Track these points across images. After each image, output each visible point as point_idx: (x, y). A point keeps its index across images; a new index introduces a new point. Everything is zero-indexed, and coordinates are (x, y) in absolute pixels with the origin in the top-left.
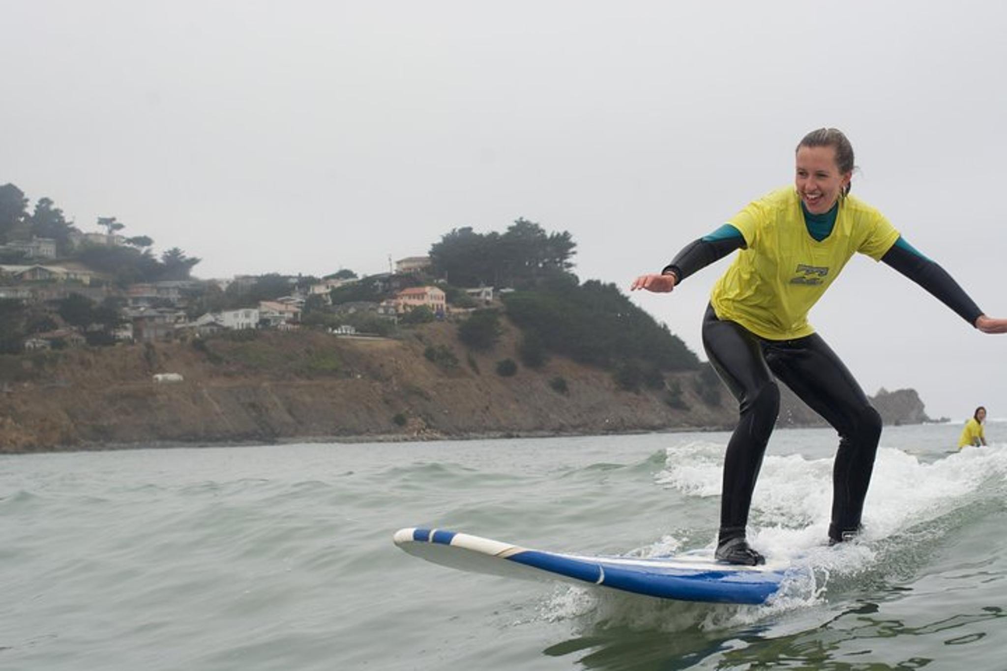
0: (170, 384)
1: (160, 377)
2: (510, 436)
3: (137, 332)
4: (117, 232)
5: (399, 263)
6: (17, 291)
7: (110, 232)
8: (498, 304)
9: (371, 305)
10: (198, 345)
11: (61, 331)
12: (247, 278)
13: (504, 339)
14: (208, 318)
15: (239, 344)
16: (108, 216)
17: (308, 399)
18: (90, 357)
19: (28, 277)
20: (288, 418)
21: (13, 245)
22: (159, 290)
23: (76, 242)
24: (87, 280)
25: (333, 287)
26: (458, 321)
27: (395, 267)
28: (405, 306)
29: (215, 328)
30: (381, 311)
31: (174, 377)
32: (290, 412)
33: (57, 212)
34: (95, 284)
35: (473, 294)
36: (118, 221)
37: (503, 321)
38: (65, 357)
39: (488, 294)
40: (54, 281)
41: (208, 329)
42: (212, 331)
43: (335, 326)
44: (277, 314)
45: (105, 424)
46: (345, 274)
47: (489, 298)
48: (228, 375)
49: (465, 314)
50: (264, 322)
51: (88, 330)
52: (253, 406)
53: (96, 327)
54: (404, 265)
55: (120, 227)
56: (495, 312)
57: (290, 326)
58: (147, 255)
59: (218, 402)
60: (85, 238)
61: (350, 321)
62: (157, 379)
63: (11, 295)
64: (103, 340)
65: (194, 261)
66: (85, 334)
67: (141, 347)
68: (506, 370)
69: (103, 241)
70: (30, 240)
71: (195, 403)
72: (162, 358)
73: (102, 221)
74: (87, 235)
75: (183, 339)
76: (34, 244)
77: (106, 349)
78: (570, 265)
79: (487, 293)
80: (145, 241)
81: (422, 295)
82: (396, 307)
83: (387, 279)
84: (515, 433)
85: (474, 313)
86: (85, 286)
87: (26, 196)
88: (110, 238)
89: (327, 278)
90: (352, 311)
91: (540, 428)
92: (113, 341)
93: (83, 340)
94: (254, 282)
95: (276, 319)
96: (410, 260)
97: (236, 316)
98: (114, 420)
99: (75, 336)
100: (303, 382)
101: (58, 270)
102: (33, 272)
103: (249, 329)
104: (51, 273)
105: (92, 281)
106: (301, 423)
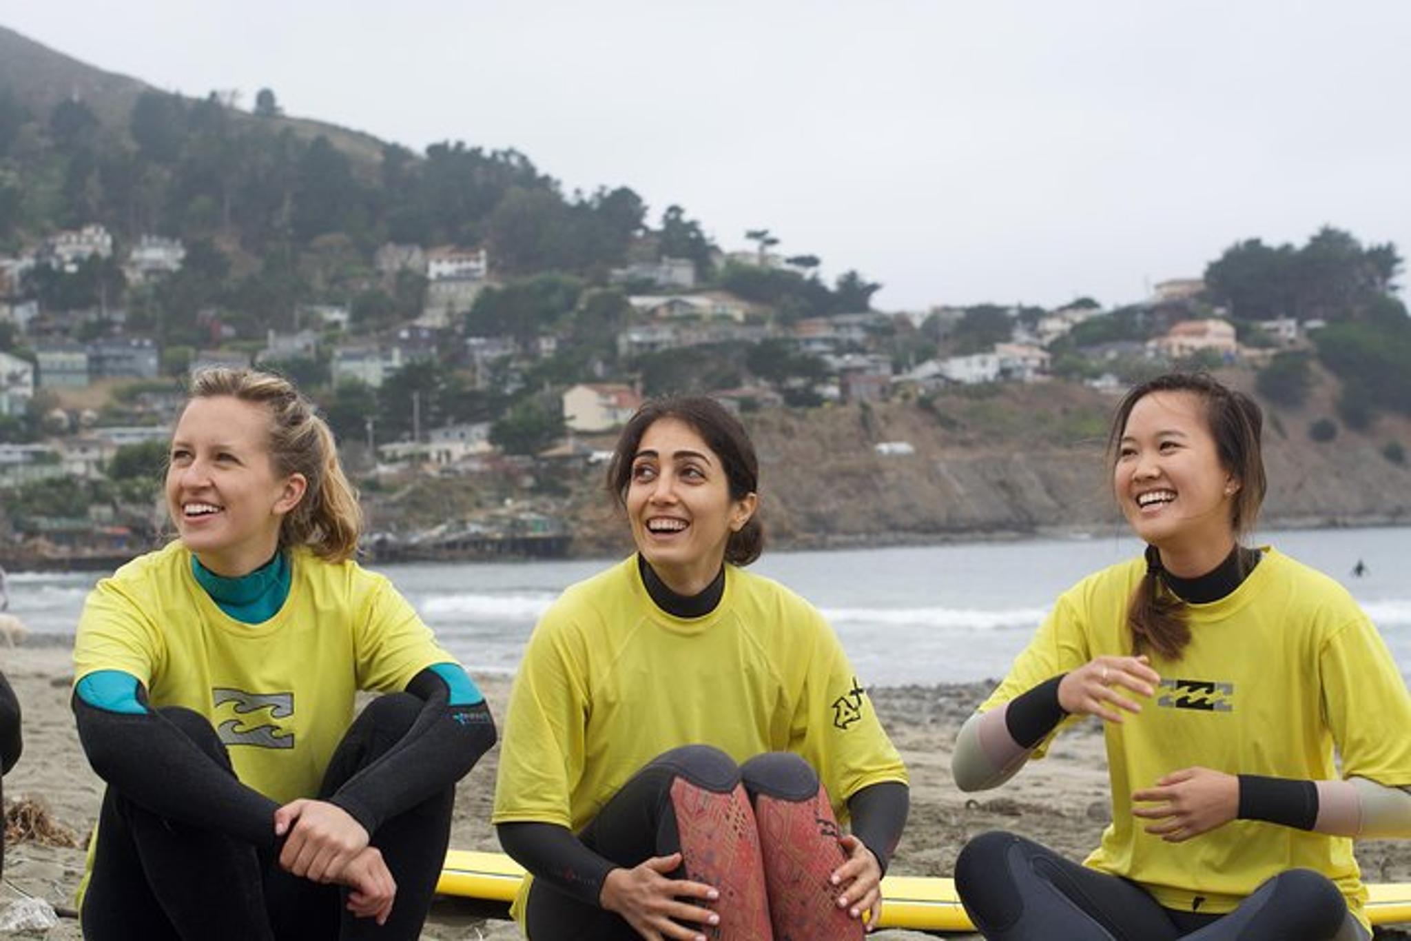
0: (898, 458)
1: (884, 448)
2: (1332, 525)
3: (845, 388)
4: (771, 250)
5: (1158, 287)
6: (654, 332)
7: (762, 249)
8: (1304, 344)
9: (1137, 346)
10: (925, 405)
11: (747, 389)
12: (947, 309)
13: (1318, 391)
14: (930, 367)
15: (976, 403)
16: (760, 228)
17: (1070, 475)
18: (793, 422)
19: (663, 312)
20: (1049, 502)
21: (637, 270)
22: (837, 327)
23: (720, 264)
24: (739, 315)
25: (1072, 321)
26: (1255, 368)
27: (1153, 292)
28: (1181, 347)
29: (941, 382)
30: (1150, 354)
31: (903, 447)
32: (1049, 491)
33: (692, 225)
34: (750, 321)
35: (1269, 331)
36: (771, 235)
37: (1314, 366)
38: (763, 423)
39: (1289, 329)
40: (697, 317)
41: (933, 382)
42: (937, 385)
43: (1096, 375)
44: (1019, 362)
45: (823, 509)
46: (1086, 303)
47: (1292, 335)
48: (965, 444)
49: (1264, 357)
50: (1005, 372)
51: (785, 386)
52: (1003, 484)
53: (797, 382)
54: (1165, 290)
55: (773, 242)
56: (1304, 354)
57: (1040, 378)
58: (814, 282)
59: (960, 480)
60: (731, 260)
61: (1113, 368)
62: (880, 452)
63: (648, 338)
64: (806, 400)
65: (874, 287)
66: (780, 390)
67: (853, 409)
68: (1322, 433)
69: (754, 261)
70: (658, 261)
71: (931, 480)
72: (882, 424)
73: (753, 235)
74: (733, 255)
75: (906, 397)
76: (665, 267)
77: (812, 413)
78: (1395, 288)
79: (1287, 329)
80: (812, 261)
81: (1202, 333)
82: (1169, 348)
83: (1150, 311)
84: (1339, 520)
85: (1275, 357)
86: (737, 324)
87: (646, 202)
88: (763, 258)
89: (1062, 309)
90: (1112, 355)
91: (1370, 511)
92: (817, 401)
93: (780, 399)
94: (961, 315)
95: (1019, 368)
96: (1172, 283)
97: (969, 365)
98: (833, 506)
99: (771, 395)
100: (1064, 452)
101: (702, 303)
102: (670, 305)
103: (986, 382)
104: (692, 306)
105: (747, 316)
106: (1063, 506)
